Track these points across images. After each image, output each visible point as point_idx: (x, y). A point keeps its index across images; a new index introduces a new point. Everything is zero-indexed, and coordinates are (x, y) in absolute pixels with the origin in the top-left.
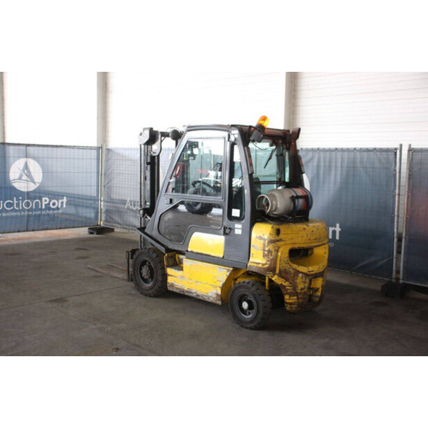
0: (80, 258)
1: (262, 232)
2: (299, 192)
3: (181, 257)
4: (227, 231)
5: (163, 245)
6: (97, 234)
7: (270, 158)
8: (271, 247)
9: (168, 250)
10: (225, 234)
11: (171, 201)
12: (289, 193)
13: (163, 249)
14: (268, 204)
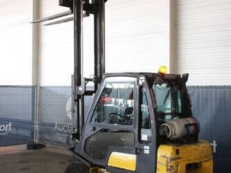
0: (24, 169)
1: (165, 152)
2: (190, 121)
3: (102, 170)
4: (138, 151)
5: (88, 162)
6: (34, 149)
7: (168, 96)
8: (172, 163)
9: (92, 165)
10: (136, 153)
11: (94, 129)
12: (183, 122)
13: (88, 165)
14: (169, 131)
